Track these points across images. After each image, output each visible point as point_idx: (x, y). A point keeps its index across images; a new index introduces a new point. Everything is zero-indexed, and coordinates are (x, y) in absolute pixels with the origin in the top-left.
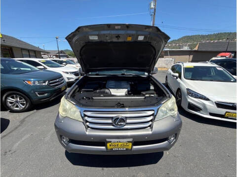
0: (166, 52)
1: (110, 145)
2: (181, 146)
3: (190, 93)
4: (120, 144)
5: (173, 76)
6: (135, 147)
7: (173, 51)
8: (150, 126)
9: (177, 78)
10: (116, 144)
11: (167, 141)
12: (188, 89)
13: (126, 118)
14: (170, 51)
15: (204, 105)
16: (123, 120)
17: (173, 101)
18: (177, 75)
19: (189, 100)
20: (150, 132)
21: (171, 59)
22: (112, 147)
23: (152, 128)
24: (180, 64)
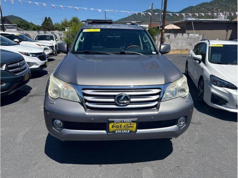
0: (189, 23)
1: (113, 127)
2: (197, 143)
3: (214, 81)
4: (123, 124)
5: (195, 59)
6: (139, 131)
7: (201, 22)
8: (156, 106)
9: (200, 62)
10: (119, 125)
11: (176, 126)
12: (212, 76)
13: (130, 96)
14: (195, 22)
15: (230, 95)
16: (126, 98)
17: (183, 81)
18: (200, 57)
19: (213, 91)
20: (156, 113)
21: (197, 35)
22: (114, 129)
23: (158, 108)
24: (206, 42)
